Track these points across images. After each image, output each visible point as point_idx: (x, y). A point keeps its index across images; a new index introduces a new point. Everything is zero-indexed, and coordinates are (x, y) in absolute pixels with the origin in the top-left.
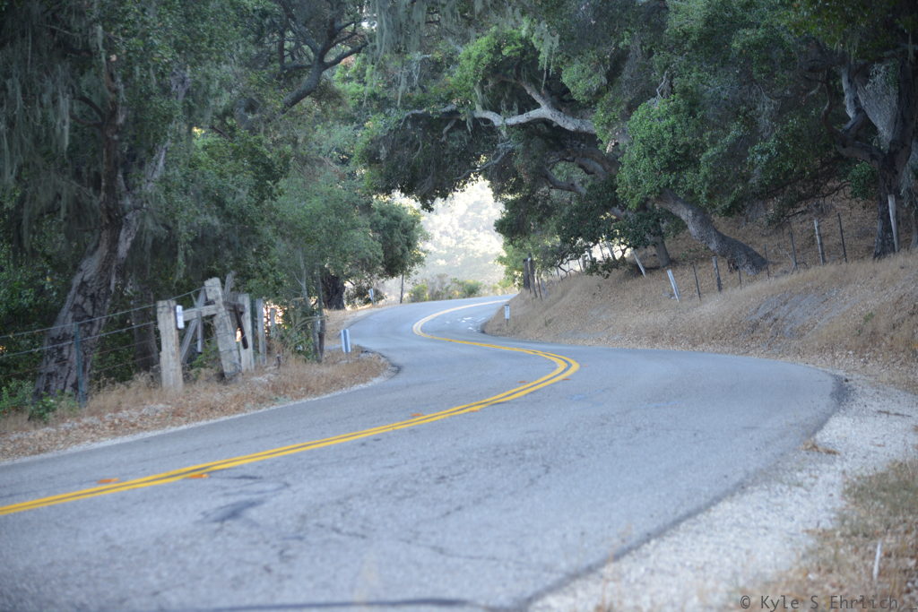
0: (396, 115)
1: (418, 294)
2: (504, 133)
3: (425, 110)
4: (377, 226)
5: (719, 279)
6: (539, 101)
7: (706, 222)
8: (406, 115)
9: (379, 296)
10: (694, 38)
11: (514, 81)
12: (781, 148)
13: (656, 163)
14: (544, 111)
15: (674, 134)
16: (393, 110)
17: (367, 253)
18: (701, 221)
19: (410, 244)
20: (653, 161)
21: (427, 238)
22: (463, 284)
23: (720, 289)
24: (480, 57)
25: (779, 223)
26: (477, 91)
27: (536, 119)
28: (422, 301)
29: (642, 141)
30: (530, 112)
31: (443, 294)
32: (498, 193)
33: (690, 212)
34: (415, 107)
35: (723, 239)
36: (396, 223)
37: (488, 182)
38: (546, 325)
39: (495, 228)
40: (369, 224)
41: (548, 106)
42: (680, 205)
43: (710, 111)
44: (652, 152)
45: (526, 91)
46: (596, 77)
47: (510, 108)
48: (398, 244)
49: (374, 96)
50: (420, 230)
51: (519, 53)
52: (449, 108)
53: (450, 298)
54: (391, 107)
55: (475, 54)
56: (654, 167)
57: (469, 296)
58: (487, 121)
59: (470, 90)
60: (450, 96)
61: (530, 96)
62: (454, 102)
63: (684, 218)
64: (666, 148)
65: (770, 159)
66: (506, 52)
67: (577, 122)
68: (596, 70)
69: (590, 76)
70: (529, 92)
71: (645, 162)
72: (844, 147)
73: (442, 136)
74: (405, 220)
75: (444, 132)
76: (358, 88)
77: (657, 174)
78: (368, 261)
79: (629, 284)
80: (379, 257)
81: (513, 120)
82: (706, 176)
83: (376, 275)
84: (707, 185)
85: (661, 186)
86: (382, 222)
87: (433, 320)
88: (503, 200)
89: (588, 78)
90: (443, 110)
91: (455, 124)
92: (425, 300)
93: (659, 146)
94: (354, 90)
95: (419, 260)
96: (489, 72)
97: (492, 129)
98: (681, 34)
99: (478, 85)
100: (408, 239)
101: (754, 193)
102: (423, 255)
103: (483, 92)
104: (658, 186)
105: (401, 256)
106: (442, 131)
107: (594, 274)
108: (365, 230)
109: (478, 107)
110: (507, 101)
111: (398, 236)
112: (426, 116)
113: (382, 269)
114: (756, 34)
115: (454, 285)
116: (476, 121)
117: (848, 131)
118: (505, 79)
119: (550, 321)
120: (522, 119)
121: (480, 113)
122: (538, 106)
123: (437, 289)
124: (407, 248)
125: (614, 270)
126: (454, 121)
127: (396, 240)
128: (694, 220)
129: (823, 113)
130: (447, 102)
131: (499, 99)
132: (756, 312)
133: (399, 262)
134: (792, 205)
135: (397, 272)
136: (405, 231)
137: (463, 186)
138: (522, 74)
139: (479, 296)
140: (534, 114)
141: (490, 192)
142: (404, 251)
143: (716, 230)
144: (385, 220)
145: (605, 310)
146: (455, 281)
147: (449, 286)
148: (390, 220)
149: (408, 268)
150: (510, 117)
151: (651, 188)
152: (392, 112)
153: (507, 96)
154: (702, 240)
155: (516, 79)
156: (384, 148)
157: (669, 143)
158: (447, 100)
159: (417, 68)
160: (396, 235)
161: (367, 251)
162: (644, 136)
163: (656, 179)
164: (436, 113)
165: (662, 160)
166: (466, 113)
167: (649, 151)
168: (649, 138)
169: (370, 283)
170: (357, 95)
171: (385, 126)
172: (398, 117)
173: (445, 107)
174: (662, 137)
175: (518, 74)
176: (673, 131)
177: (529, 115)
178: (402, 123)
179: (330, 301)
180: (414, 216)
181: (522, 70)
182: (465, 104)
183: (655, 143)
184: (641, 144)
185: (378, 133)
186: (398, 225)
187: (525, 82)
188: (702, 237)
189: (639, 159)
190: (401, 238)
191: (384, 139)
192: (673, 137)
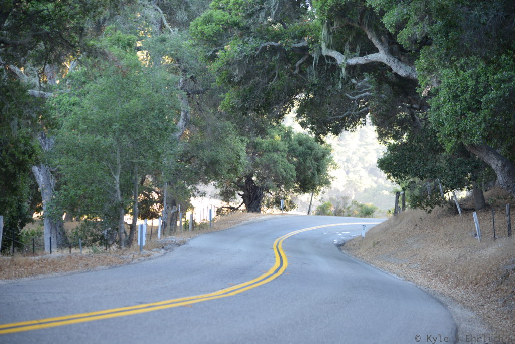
0: (253, 44)
1: (323, 209)
2: (343, 70)
3: (279, 43)
4: (294, 152)
5: (510, 225)
6: (378, 46)
8: (263, 45)
9: (292, 205)
11: (357, 25)
13: (458, 106)
14: (381, 56)
15: (477, 82)
17: (281, 172)
18: (509, 172)
19: (320, 170)
20: (455, 105)
21: (335, 166)
22: (361, 206)
26: (324, 32)
27: (373, 62)
28: (326, 215)
29: (449, 86)
30: (369, 56)
31: (344, 212)
32: (382, 136)
33: (500, 162)
34: (272, 39)
36: (310, 152)
37: (375, 127)
39: (378, 165)
40: (287, 149)
41: (385, 51)
42: (492, 155)
44: (456, 97)
45: (366, 36)
46: (421, 25)
47: (353, 50)
48: (309, 168)
49: (236, 24)
50: (330, 160)
52: (300, 45)
53: (349, 215)
54: (249, 36)
56: (456, 111)
57: (365, 216)
58: (333, 59)
59: (319, 29)
60: (303, 34)
61: (370, 41)
62: (306, 39)
63: (494, 167)
64: (467, 95)
67: (409, 69)
69: (416, 24)
70: (369, 37)
71: (448, 107)
73: (295, 69)
74: (317, 150)
75: (297, 65)
76: (224, 16)
79: (444, 220)
80: (292, 176)
81: (353, 61)
83: (291, 190)
85: (459, 130)
86: (299, 150)
88: (385, 142)
89: (414, 26)
90: (296, 45)
91: (307, 59)
92: (329, 215)
93: (462, 92)
94: (220, 17)
95: (327, 183)
96: (334, 14)
99: (325, 25)
100: (318, 166)
102: (330, 180)
103: (329, 33)
104: (457, 130)
105: (311, 178)
106: (295, 63)
108: (283, 153)
109: (323, 46)
110: (351, 44)
111: (309, 162)
112: (279, 48)
113: (297, 186)
115: (354, 206)
116: (322, 58)
118: (350, 23)
120: (361, 60)
121: (325, 52)
122: (377, 51)
123: (341, 207)
124: (316, 172)
125: (437, 207)
126: (306, 57)
127: (308, 165)
128: (503, 170)
130: (300, 38)
131: (345, 41)
133: (310, 182)
135: (309, 190)
136: (317, 159)
138: (364, 20)
139: (372, 217)
140: (372, 57)
142: (313, 174)
144: (301, 148)
145: (418, 240)
146: (355, 203)
147: (351, 207)
148: (305, 149)
149: (318, 189)
150: (352, 58)
151: (450, 130)
152: (250, 40)
153: (350, 39)
154: (507, 189)
155: (359, 24)
156: (237, 70)
157: (471, 91)
158: (300, 37)
159: (275, 5)
160: (308, 160)
161: (282, 170)
162: (450, 81)
163: (456, 123)
164: (288, 47)
165: (463, 105)
166: (315, 49)
167: (453, 96)
168: (454, 83)
169: (286, 195)
170: (221, 21)
171: (241, 52)
172: (255, 45)
173: (298, 43)
174: (467, 84)
175: (361, 19)
176: (477, 79)
177: (367, 58)
178: (258, 52)
179: (249, 204)
180: (326, 149)
181: (365, 16)
182: (315, 40)
183: (459, 89)
184: (447, 89)
185: (234, 55)
186: (311, 154)
187: (366, 28)
188: (508, 186)
189: (444, 102)
190: (312, 164)
191: (240, 63)
192: (475, 85)
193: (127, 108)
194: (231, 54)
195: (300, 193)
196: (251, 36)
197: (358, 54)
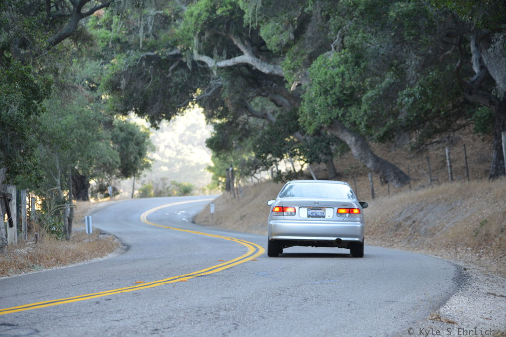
0: (134, 56)
1: (145, 192)
2: (215, 72)
3: (156, 52)
4: (117, 139)
5: (373, 190)
6: (243, 49)
7: (365, 147)
8: (142, 55)
9: (115, 192)
10: (361, 7)
11: (224, 34)
12: (423, 93)
13: (329, 100)
14: (246, 58)
15: (343, 79)
16: (132, 52)
17: (108, 159)
18: (361, 146)
19: (141, 154)
20: (326, 99)
21: (154, 149)
22: (179, 185)
23: (373, 197)
24: (199, 15)
25: (419, 149)
26: (195, 41)
27: (240, 64)
28: (148, 197)
29: (319, 83)
30: (236, 58)
31: (164, 193)
32: (209, 117)
33: (353, 139)
34: (149, 50)
35: (377, 159)
36: (131, 137)
37: (202, 109)
38: (241, 219)
39: (206, 144)
40: (110, 137)
41: (250, 53)
42: (346, 133)
43: (371, 63)
44: (326, 92)
45: (233, 42)
46: (286, 33)
47: (220, 54)
48: (132, 153)
49: (118, 40)
50: (149, 143)
51: (228, 13)
52: (174, 52)
53: (170, 196)
54: (130, 49)
55: (196, 13)
56: (327, 103)
57: (184, 195)
58: (203, 63)
59: (190, 39)
60: (175, 43)
61: (236, 46)
62: (179, 47)
63: (348, 142)
64: (337, 89)
65: (415, 101)
66: (219, 12)
67: (271, 67)
68: (286, 28)
69: (282, 32)
70: (235, 43)
71: (321, 100)
72: (471, 94)
73: (168, 73)
74: (138, 135)
76: (107, 34)
77: (330, 108)
78: (108, 165)
80: (117, 163)
81: (223, 63)
82: (365, 111)
83: (114, 176)
84: (366, 118)
85: (332, 118)
86: (120, 136)
87: (156, 212)
88: (212, 123)
89: (280, 34)
90: (170, 53)
91: (179, 64)
92: (150, 197)
93: (332, 88)
94: (103, 35)
95: (148, 166)
96: (206, 26)
97: (206, 70)
98: (352, 4)
99: (197, 35)
100: (140, 150)
101: (401, 126)
102: (150, 162)
103: (200, 41)
104: (330, 118)
105: (134, 163)
106: (169, 69)
107: (279, 182)
108: (107, 141)
109: (195, 52)
110: (218, 48)
111: (132, 147)
112: (157, 57)
113: (119, 171)
114: (407, 6)
115: (173, 186)
116: (194, 63)
117: (473, 82)
118: (218, 32)
119: (244, 216)
120: (230, 63)
121: (197, 57)
122: (241, 53)
123: (160, 188)
124: (138, 157)
126: (178, 62)
127: (130, 150)
128: (356, 144)
129: (455, 68)
131: (213, 47)
132: (400, 215)
133: (132, 167)
134: (430, 136)
135: (130, 174)
136: (138, 144)
137: (182, 112)
138: (231, 29)
139: (192, 195)
140: (239, 59)
141: (203, 117)
142: (136, 158)
143: (372, 153)
144: (122, 135)
146: (174, 183)
147: (169, 187)
148: (127, 135)
149: (139, 172)
150: (220, 61)
151: (324, 119)
152: (132, 53)
153: (219, 45)
154: (361, 160)
155: (226, 32)
156: (124, 80)
157: (339, 86)
158: (173, 46)
159: (151, 21)
160: (130, 146)
161: (108, 157)
162: (320, 79)
163: (329, 113)
164: (164, 55)
165: (333, 98)
166: (187, 56)
167: (324, 91)
168: (324, 81)
169: (109, 182)
170: (105, 39)
171: (126, 64)
172: (136, 57)
173: (171, 51)
174: (334, 81)
175: (228, 29)
176: (342, 77)
177: (235, 60)
178: (138, 62)
179: (78, 194)
180: (145, 133)
181: (231, 26)
182: (187, 49)
183: (329, 86)
184: (318, 86)
185: (121, 68)
186: (133, 139)
187: (232, 35)
188: (361, 157)
189: (316, 97)
190: (134, 149)
191: (125, 73)
192: (342, 81)
193: (66, 124)
194: (118, 67)
195: (122, 178)
196: (132, 49)
197: (225, 57)
